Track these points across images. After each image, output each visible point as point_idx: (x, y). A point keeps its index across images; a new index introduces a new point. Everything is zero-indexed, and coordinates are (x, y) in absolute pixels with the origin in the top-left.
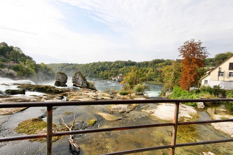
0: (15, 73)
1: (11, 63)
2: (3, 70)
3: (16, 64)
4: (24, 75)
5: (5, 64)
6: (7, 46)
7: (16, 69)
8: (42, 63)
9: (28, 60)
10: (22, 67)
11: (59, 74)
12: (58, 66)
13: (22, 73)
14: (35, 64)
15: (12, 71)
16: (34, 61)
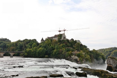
0: (78, 59)
1: (76, 52)
2: (72, 57)
3: (78, 52)
4: (83, 60)
5: (73, 52)
6: (74, 41)
7: (79, 56)
8: (94, 50)
9: (85, 48)
10: (82, 54)
11: (110, 58)
12: (106, 51)
13: (82, 59)
14: (89, 51)
15: (76, 57)
16: (88, 49)
